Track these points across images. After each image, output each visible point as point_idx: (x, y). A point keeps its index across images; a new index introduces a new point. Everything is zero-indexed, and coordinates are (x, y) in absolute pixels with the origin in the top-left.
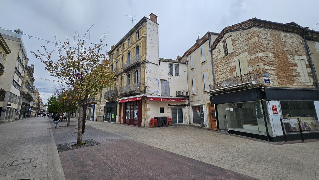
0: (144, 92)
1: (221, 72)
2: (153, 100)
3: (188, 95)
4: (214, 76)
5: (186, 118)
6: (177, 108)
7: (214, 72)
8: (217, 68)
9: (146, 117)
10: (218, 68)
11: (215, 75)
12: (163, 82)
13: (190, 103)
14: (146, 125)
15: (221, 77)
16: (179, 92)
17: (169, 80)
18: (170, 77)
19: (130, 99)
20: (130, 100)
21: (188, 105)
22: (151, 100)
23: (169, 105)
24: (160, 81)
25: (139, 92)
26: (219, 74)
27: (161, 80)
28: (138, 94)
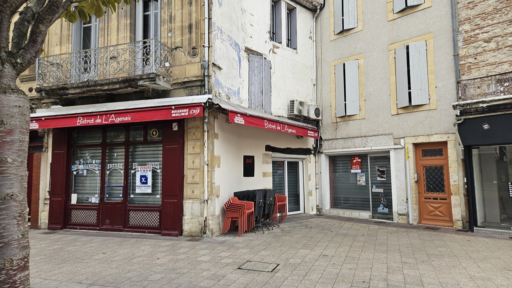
0: (200, 84)
1: (492, 45)
2: (243, 122)
3: (320, 118)
4: (456, 56)
5: (310, 194)
6: (287, 158)
7: (460, 44)
8: (474, 30)
9: (211, 193)
10: (477, 31)
11: (462, 53)
12: (255, 59)
13: (325, 145)
14: (211, 227)
15: (492, 60)
16: (301, 103)
17: (270, 57)
18: (274, 46)
19: (119, 113)
20: (118, 120)
21: (317, 151)
22: (239, 120)
23: (269, 148)
24: (244, 54)
25: (167, 86)
26: (480, 50)
27: (248, 50)
28: (164, 94)
